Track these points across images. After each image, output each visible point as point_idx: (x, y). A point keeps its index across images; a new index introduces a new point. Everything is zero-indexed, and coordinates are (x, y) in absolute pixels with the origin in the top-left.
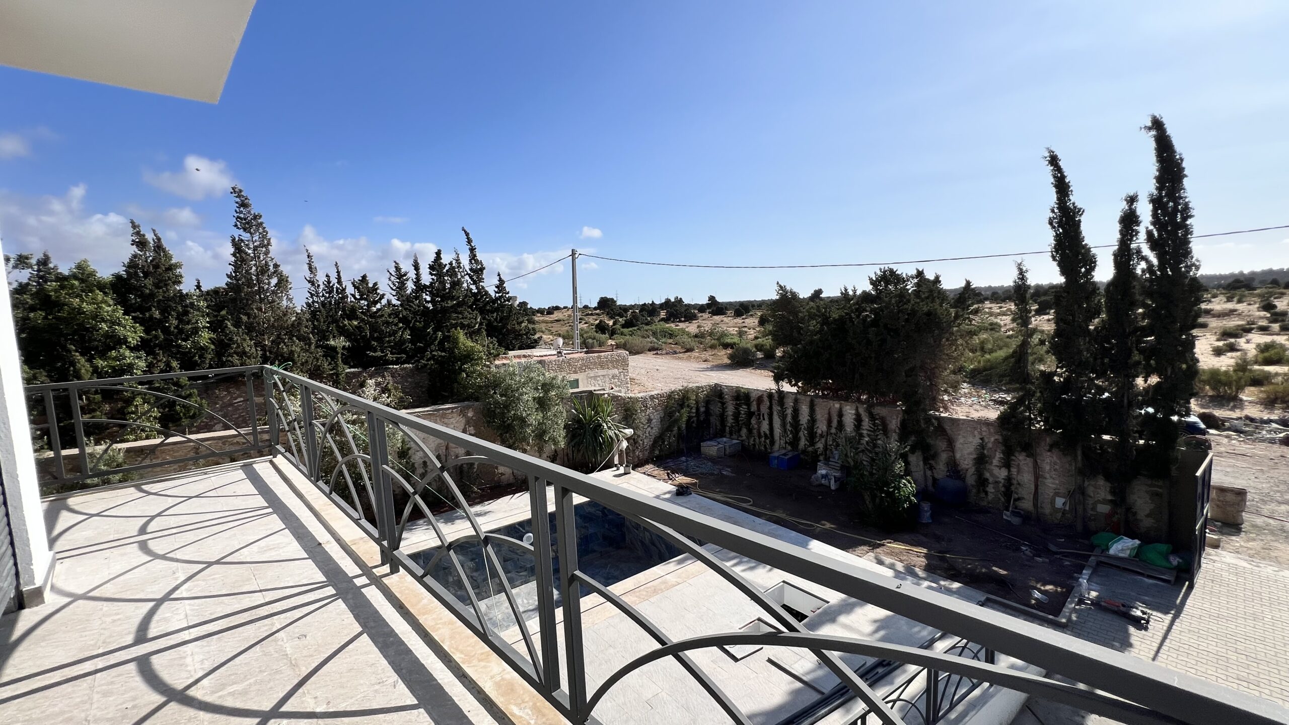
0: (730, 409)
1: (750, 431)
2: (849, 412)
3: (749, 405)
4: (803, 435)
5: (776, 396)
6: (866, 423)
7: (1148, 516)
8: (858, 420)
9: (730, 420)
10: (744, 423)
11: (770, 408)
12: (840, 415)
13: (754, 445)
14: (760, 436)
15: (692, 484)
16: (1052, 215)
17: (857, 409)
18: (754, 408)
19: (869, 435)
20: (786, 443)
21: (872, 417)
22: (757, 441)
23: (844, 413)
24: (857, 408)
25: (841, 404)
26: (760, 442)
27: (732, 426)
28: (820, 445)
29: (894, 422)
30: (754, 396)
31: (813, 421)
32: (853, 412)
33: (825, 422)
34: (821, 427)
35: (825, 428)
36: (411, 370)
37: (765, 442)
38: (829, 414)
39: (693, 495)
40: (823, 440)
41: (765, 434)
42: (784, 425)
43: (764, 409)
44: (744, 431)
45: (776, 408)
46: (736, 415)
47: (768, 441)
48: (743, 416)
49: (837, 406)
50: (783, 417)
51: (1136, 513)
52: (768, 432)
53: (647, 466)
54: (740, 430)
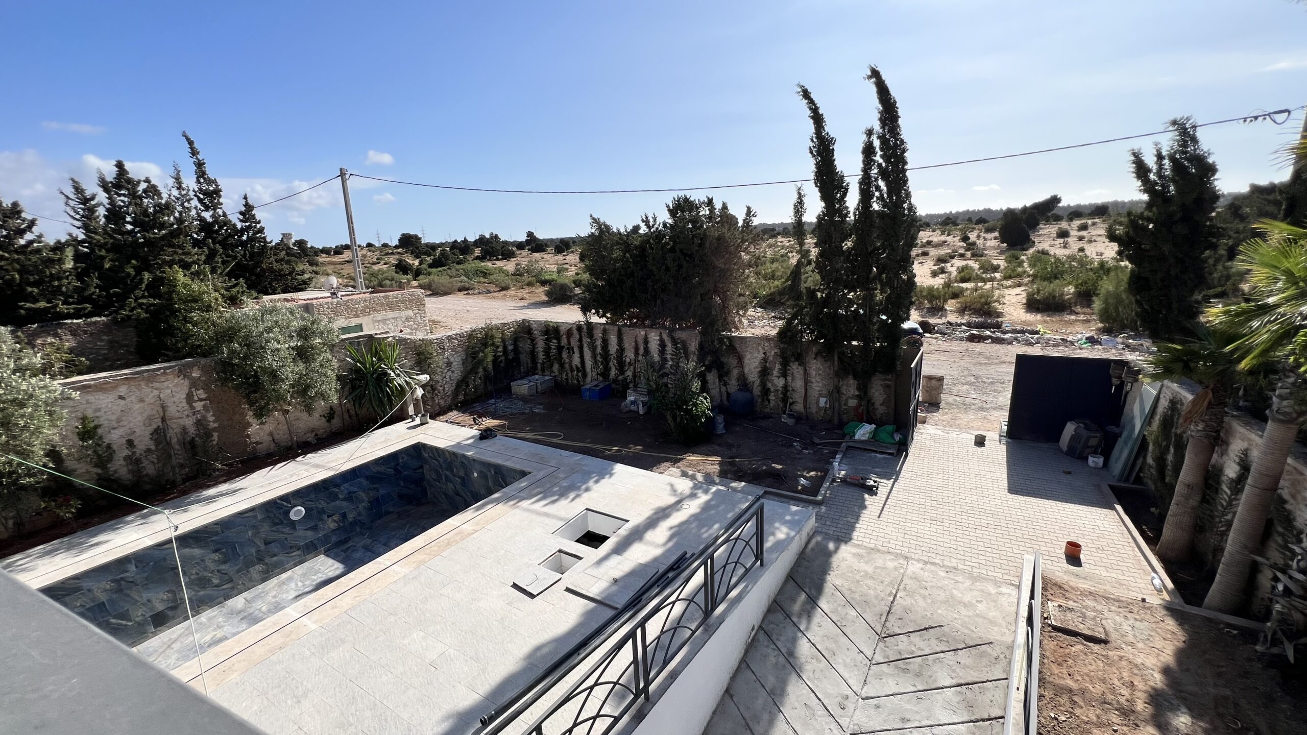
0: (540, 345)
1: (562, 366)
2: (654, 338)
3: (559, 339)
4: (613, 364)
5: (585, 327)
6: (669, 348)
7: (882, 404)
8: (662, 345)
9: (541, 356)
10: (555, 358)
11: (580, 340)
12: (646, 342)
13: (567, 379)
14: (572, 371)
15: (499, 426)
16: (812, 144)
17: (661, 335)
18: (564, 341)
19: (672, 359)
20: (598, 374)
21: (674, 341)
22: (570, 375)
23: (650, 340)
24: (661, 333)
25: (646, 331)
26: (573, 376)
27: (543, 363)
28: (629, 373)
29: (693, 344)
30: (563, 329)
31: (621, 350)
32: (658, 338)
33: (633, 350)
34: (630, 355)
35: (632, 356)
36: (105, 325)
37: (577, 375)
38: (636, 342)
39: (499, 437)
40: (632, 368)
41: (578, 368)
42: (594, 356)
43: (574, 342)
44: (556, 367)
45: (586, 340)
46: (547, 351)
47: (580, 374)
48: (554, 351)
49: (643, 333)
50: (593, 349)
51: (874, 403)
52: (579, 365)
53: (450, 414)
54: (552, 366)
